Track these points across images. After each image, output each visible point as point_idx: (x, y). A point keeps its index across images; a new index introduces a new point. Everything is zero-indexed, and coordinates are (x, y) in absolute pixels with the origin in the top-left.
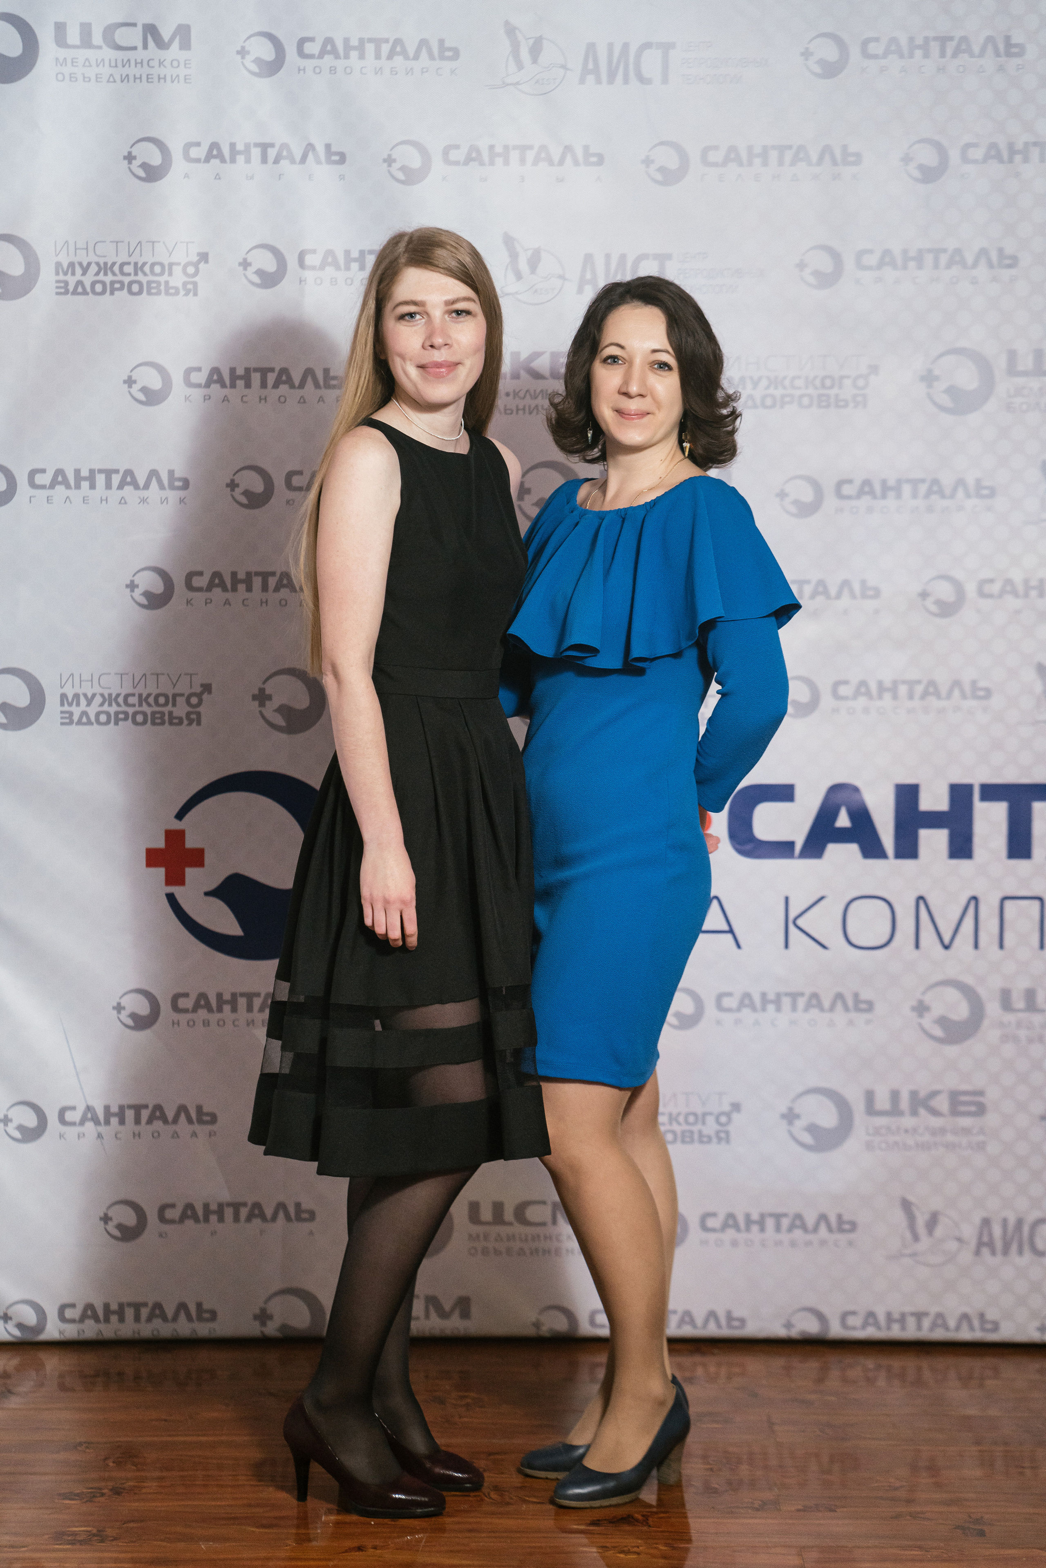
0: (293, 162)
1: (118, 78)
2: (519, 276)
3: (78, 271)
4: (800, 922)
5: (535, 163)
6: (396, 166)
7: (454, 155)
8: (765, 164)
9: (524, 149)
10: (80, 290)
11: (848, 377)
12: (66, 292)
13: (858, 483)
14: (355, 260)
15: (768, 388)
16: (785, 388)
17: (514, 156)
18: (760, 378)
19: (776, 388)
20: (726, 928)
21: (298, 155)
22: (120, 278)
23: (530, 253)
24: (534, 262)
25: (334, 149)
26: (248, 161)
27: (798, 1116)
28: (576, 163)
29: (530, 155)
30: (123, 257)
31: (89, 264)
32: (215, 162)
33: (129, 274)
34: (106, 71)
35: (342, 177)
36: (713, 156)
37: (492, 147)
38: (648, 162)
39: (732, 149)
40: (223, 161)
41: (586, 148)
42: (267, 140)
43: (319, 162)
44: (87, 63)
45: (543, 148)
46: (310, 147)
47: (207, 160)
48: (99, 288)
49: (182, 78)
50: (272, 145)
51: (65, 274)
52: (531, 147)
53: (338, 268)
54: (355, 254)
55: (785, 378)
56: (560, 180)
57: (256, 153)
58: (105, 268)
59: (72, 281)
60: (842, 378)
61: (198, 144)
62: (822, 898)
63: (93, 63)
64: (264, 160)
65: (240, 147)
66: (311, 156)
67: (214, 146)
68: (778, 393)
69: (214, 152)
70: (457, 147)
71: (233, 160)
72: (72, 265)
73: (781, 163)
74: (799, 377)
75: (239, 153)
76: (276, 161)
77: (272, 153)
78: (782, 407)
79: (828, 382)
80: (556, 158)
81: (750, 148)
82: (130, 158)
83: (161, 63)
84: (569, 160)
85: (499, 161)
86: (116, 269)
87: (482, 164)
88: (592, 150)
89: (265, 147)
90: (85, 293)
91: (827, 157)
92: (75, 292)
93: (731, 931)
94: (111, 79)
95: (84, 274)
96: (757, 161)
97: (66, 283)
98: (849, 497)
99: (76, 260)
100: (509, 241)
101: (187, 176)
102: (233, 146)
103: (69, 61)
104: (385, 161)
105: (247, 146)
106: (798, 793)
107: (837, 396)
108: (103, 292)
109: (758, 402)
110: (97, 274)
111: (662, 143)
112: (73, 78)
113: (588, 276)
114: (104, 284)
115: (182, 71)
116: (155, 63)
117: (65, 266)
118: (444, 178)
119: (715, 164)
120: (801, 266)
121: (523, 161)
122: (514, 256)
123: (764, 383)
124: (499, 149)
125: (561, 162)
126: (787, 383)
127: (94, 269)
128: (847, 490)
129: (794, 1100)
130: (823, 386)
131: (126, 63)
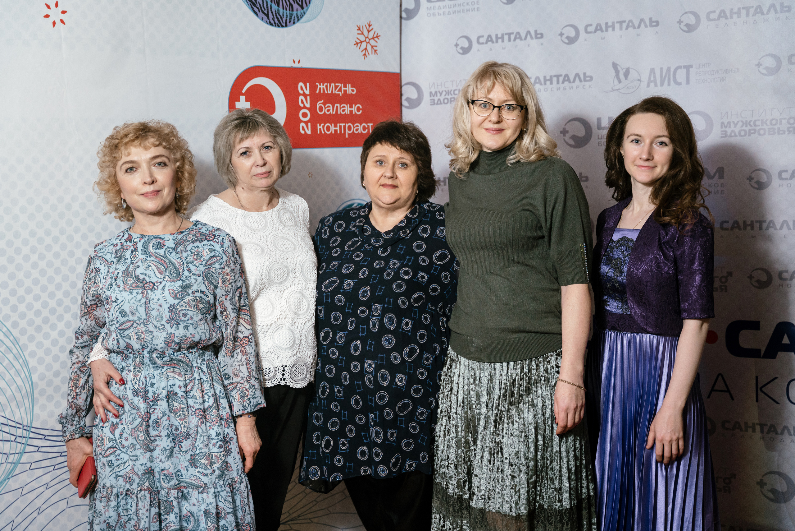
0: (521, 39)
1: (452, 13)
2: (620, 81)
3: (438, 94)
4: (764, 389)
5: (627, 28)
6: (564, 36)
7: (589, 29)
8: (739, 16)
9: (621, 23)
10: (439, 102)
11: (785, 119)
12: (434, 104)
13: (790, 172)
14: (548, 80)
15: (742, 126)
16: (751, 126)
17: (617, 26)
18: (738, 122)
19: (746, 126)
20: (726, 389)
21: (523, 37)
22: (453, 96)
23: (624, 70)
24: (627, 74)
25: (538, 32)
26: (503, 41)
27: (766, 484)
28: (646, 26)
29: (624, 25)
30: (455, 88)
31: (442, 91)
32: (490, 43)
33: (456, 94)
34: (447, 10)
35: (542, 44)
36: (712, 16)
37: (607, 24)
38: (680, 22)
39: (723, 11)
40: (493, 42)
41: (651, 19)
42: (510, 32)
43: (532, 38)
44: (439, 8)
45: (630, 21)
46: (528, 32)
47: (487, 43)
48: (446, 101)
49: (476, 9)
50: (512, 33)
51: (434, 96)
52: (624, 22)
53: (541, 84)
54: (548, 78)
55: (751, 121)
56: (638, 35)
57: (506, 37)
58: (448, 93)
59: (436, 99)
60: (781, 120)
61: (483, 36)
62: (776, 378)
63: (442, 7)
64: (509, 40)
65: (500, 36)
66: (529, 36)
67: (489, 36)
68: (747, 129)
69: (489, 39)
70: (591, 25)
71: (497, 42)
72: (436, 92)
73: (748, 15)
74: (759, 120)
75: (500, 38)
76: (515, 40)
77: (513, 37)
78: (749, 135)
79: (774, 122)
80: (636, 26)
81: (731, 10)
82: (457, 45)
83: (467, 4)
84: (642, 25)
85: (610, 29)
86: (452, 92)
87: (602, 31)
88: (653, 20)
89: (509, 34)
90: (441, 104)
91: (772, 10)
92: (437, 104)
93: (728, 391)
94: (449, 13)
95: (441, 96)
96: (735, 16)
97: (434, 100)
98: (786, 179)
99: (437, 90)
100: (615, 66)
101: (478, 50)
102: (497, 35)
103: (432, 8)
104: (559, 35)
105: (503, 35)
106: (762, 325)
107: (779, 128)
108: (447, 103)
109: (737, 134)
110: (445, 95)
111: (686, 13)
112: (434, 14)
113: (652, 79)
114: (447, 99)
115: (476, 6)
116: (465, 4)
117: (433, 93)
118: (585, 40)
119: (714, 20)
120: (759, 65)
121: (621, 29)
122: (617, 72)
123: (740, 124)
124: (610, 24)
125: (639, 26)
126: (752, 123)
127: (444, 93)
128: (784, 175)
129: (763, 476)
130: (771, 124)
131: (455, 6)
